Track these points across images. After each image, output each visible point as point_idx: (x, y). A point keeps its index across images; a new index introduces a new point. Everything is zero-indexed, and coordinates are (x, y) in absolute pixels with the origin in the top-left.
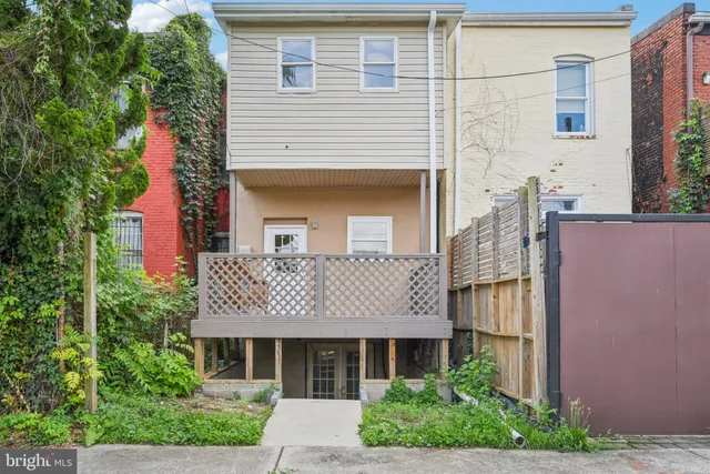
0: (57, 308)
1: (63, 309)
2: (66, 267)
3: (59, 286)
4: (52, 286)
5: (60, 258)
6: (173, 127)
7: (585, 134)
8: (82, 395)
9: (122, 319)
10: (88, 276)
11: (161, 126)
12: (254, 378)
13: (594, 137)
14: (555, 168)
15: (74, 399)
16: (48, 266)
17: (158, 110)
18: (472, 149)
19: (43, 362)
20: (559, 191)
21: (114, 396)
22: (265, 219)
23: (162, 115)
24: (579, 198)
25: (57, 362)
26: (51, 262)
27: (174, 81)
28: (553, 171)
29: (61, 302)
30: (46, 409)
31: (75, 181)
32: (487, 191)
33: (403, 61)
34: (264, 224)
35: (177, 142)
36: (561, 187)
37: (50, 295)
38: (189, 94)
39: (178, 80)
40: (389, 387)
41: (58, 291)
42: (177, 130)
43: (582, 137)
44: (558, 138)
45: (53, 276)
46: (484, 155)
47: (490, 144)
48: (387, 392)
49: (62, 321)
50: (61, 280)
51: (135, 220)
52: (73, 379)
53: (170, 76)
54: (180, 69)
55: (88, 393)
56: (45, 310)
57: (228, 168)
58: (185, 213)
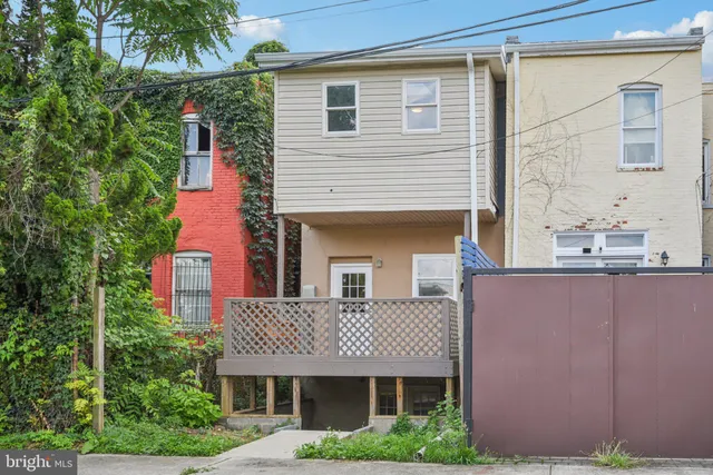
0: (71, 348)
1: (76, 349)
2: (79, 316)
3: (72, 330)
4: (66, 330)
5: (74, 308)
6: (239, 166)
7: (651, 165)
8: (89, 417)
9: (141, 358)
10: (97, 322)
11: (228, 165)
12: (275, 413)
13: (660, 169)
14: (618, 202)
15: (83, 422)
16: (63, 315)
17: (226, 149)
18: (533, 184)
19: (59, 391)
20: (624, 226)
21: (126, 421)
22: (331, 258)
23: (229, 154)
24: (646, 234)
25: (71, 391)
26: (66, 312)
27: (240, 121)
28: (616, 205)
29: (75, 343)
30: (60, 429)
31: (77, 250)
32: (548, 227)
33: (445, 102)
34: (330, 263)
35: (244, 181)
36: (625, 222)
37: (65, 338)
38: (256, 132)
39: (243, 119)
40: (394, 422)
41: (70, 334)
42: (243, 169)
43: (648, 170)
44: (622, 170)
45: (67, 323)
46: (544, 190)
47: (551, 179)
48: (393, 426)
49: (76, 358)
50: (73, 326)
51: (205, 260)
52: (80, 404)
53: (236, 115)
54: (246, 108)
55: (95, 416)
56: (61, 349)
57: (275, 212)
58: (254, 252)
